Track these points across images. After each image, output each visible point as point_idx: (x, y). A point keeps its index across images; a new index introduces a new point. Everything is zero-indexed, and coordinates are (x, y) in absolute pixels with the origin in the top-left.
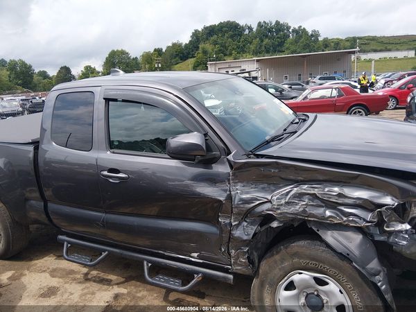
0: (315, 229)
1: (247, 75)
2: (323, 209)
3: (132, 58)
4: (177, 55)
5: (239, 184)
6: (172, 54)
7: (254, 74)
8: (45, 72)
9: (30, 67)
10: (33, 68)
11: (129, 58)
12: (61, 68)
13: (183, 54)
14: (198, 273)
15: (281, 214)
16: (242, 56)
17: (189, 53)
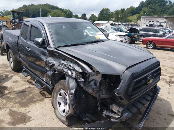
0: (66, 76)
1: (159, 24)
2: (67, 70)
3: (111, 12)
4: (131, 12)
5: (50, 57)
6: (129, 12)
7: (162, 24)
8: (77, 15)
9: (72, 13)
10: (73, 13)
11: (109, 12)
12: (83, 14)
13: (134, 12)
14: (45, 85)
15: (57, 69)
16: (163, 15)
17: (137, 12)
